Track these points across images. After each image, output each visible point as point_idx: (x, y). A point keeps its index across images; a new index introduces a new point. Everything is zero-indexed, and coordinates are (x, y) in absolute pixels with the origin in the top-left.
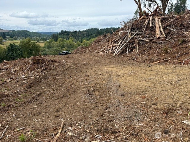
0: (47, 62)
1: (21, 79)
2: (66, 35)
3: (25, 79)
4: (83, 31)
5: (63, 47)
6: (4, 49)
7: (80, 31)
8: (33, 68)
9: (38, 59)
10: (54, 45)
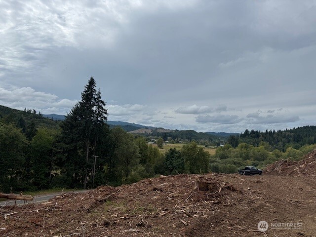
0: (220, 190)
1: (178, 214)
2: (254, 137)
3: (185, 215)
4: (287, 131)
5: (247, 157)
6: (162, 155)
7: (280, 131)
8: (198, 197)
9: (207, 182)
10: (232, 153)
